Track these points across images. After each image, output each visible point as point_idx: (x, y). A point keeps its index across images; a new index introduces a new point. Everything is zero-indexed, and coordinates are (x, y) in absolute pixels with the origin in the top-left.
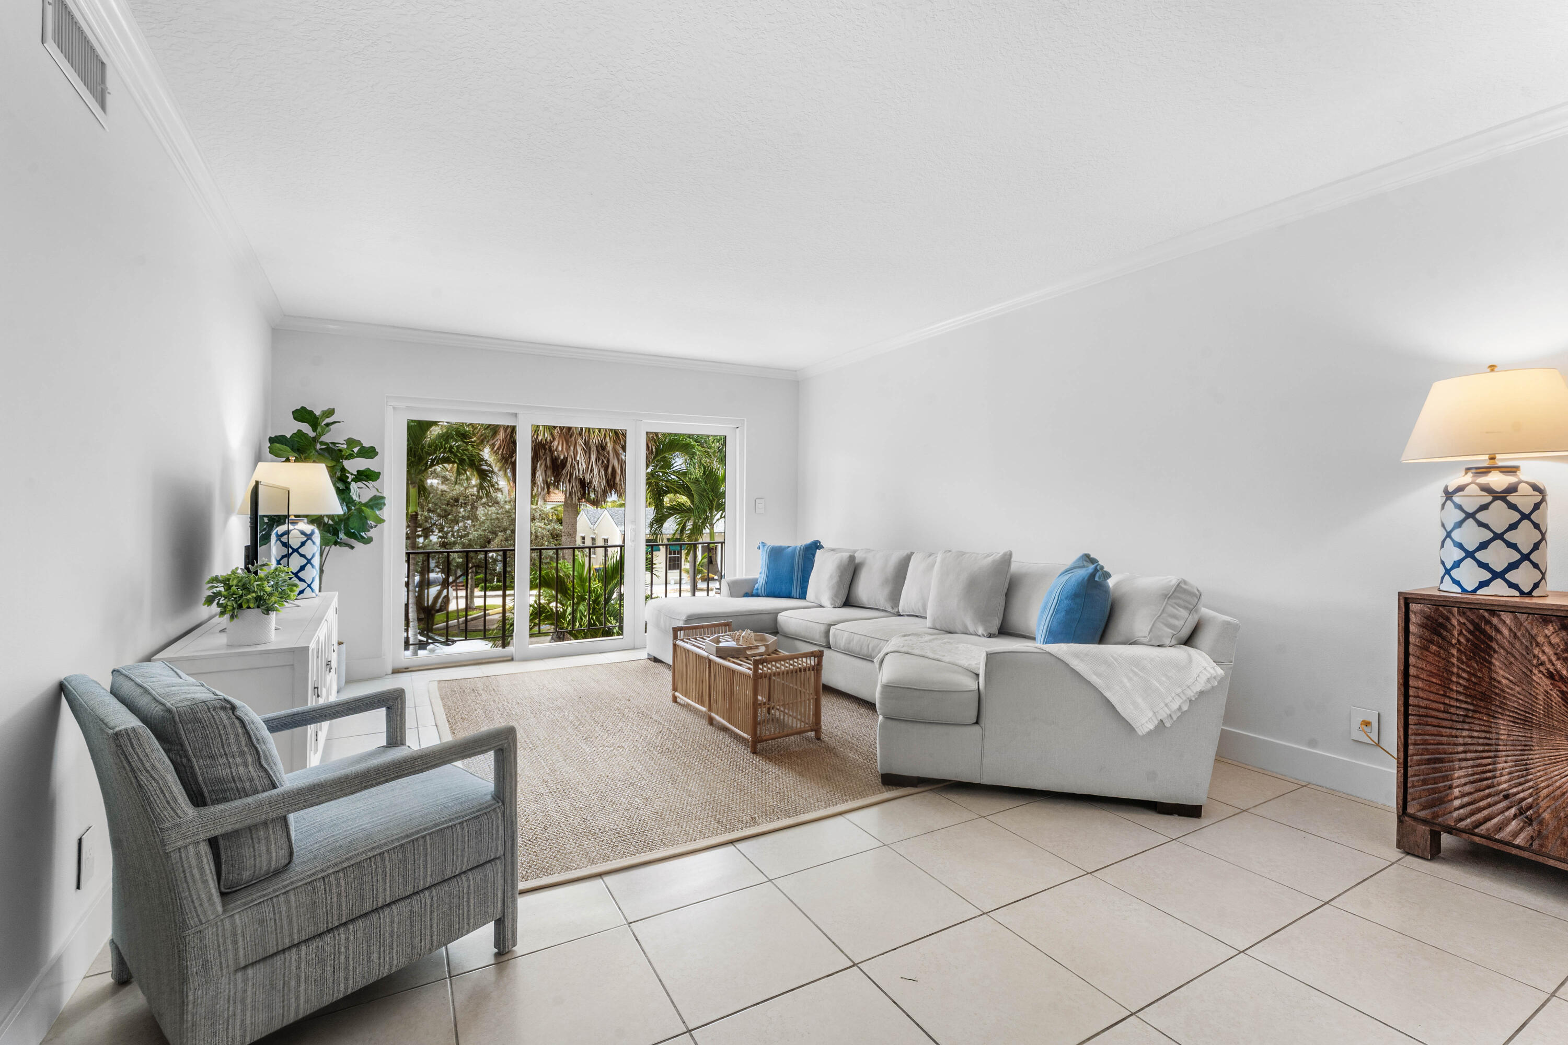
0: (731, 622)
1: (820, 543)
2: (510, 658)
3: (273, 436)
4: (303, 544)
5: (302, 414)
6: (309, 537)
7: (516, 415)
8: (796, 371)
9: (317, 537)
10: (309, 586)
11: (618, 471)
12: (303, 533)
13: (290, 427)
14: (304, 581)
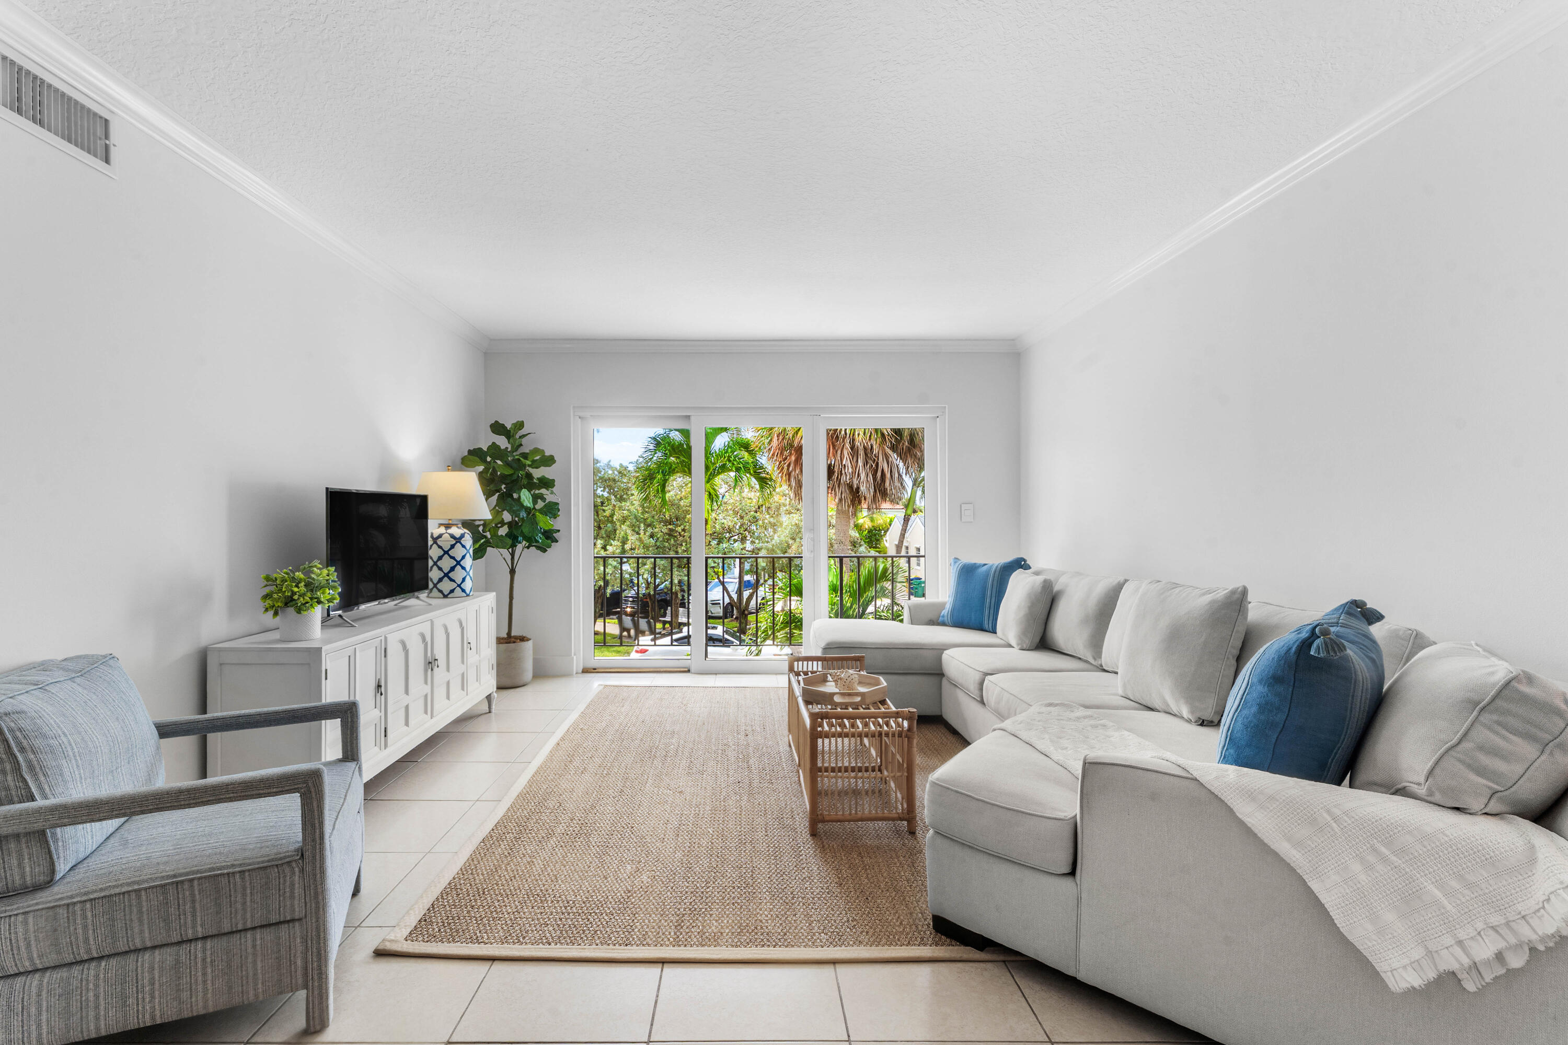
0: (863, 657)
1: (1025, 560)
2: (687, 670)
3: (472, 449)
4: (453, 546)
5: (497, 428)
6: (458, 540)
7: (688, 417)
8: (1013, 340)
9: (468, 541)
10: (459, 586)
11: (888, 475)
12: (452, 536)
13: (485, 440)
14: (454, 581)
